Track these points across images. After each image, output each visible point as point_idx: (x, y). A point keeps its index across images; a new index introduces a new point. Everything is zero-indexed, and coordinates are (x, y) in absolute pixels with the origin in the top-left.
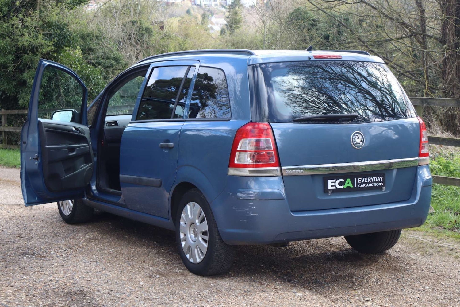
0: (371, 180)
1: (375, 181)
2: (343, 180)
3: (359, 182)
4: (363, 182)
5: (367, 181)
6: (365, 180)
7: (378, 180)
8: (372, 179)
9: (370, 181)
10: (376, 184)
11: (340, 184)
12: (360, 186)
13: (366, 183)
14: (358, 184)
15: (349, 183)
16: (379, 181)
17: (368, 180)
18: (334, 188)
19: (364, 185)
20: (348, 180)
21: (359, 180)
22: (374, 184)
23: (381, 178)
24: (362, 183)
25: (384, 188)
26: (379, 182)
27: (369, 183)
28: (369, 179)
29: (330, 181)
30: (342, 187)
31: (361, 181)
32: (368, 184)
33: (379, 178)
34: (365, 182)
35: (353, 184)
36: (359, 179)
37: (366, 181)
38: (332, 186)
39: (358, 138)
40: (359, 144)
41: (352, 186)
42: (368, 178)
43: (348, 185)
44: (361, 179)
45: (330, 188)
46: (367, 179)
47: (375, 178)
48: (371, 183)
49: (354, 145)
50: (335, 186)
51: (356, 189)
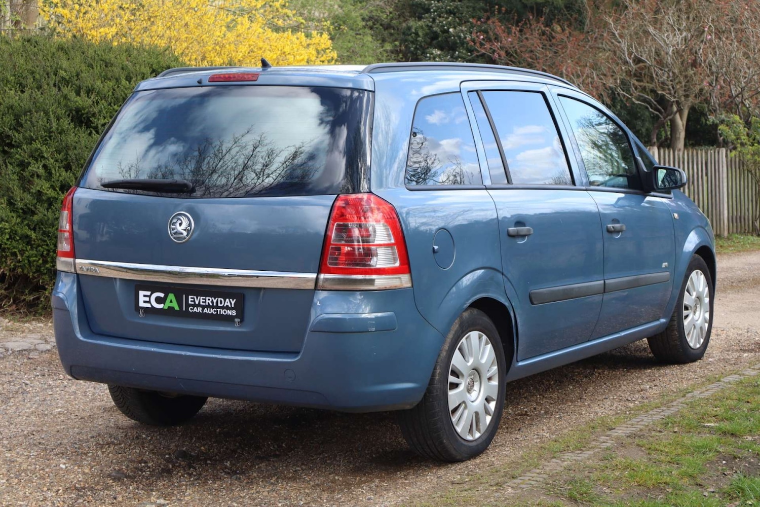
0: (212, 302)
1: (219, 305)
2: (162, 295)
3: (190, 302)
4: (197, 303)
5: (205, 302)
6: (202, 300)
7: (226, 304)
8: (215, 301)
9: (211, 304)
10: (222, 312)
11: (158, 300)
12: (191, 309)
13: (203, 307)
14: (188, 305)
15: (172, 302)
16: (227, 306)
17: (207, 301)
18: (148, 305)
19: (200, 310)
20: (171, 296)
21: (190, 299)
22: (219, 310)
23: (233, 303)
24: (195, 305)
25: (237, 320)
26: (227, 308)
27: (208, 306)
28: (209, 300)
29: (142, 293)
30: (161, 306)
31: (194, 301)
32: (206, 309)
33: (227, 300)
34: (201, 303)
35: (180, 303)
36: (190, 297)
37: (203, 302)
38: (145, 302)
39: (180, 224)
40: (182, 234)
41: (177, 308)
42: (207, 298)
43: (171, 305)
44: (194, 298)
45: (142, 304)
46: (205, 299)
47: (219, 299)
48: (213, 307)
49: (172, 235)
50: (149, 302)
51: (183, 314)
